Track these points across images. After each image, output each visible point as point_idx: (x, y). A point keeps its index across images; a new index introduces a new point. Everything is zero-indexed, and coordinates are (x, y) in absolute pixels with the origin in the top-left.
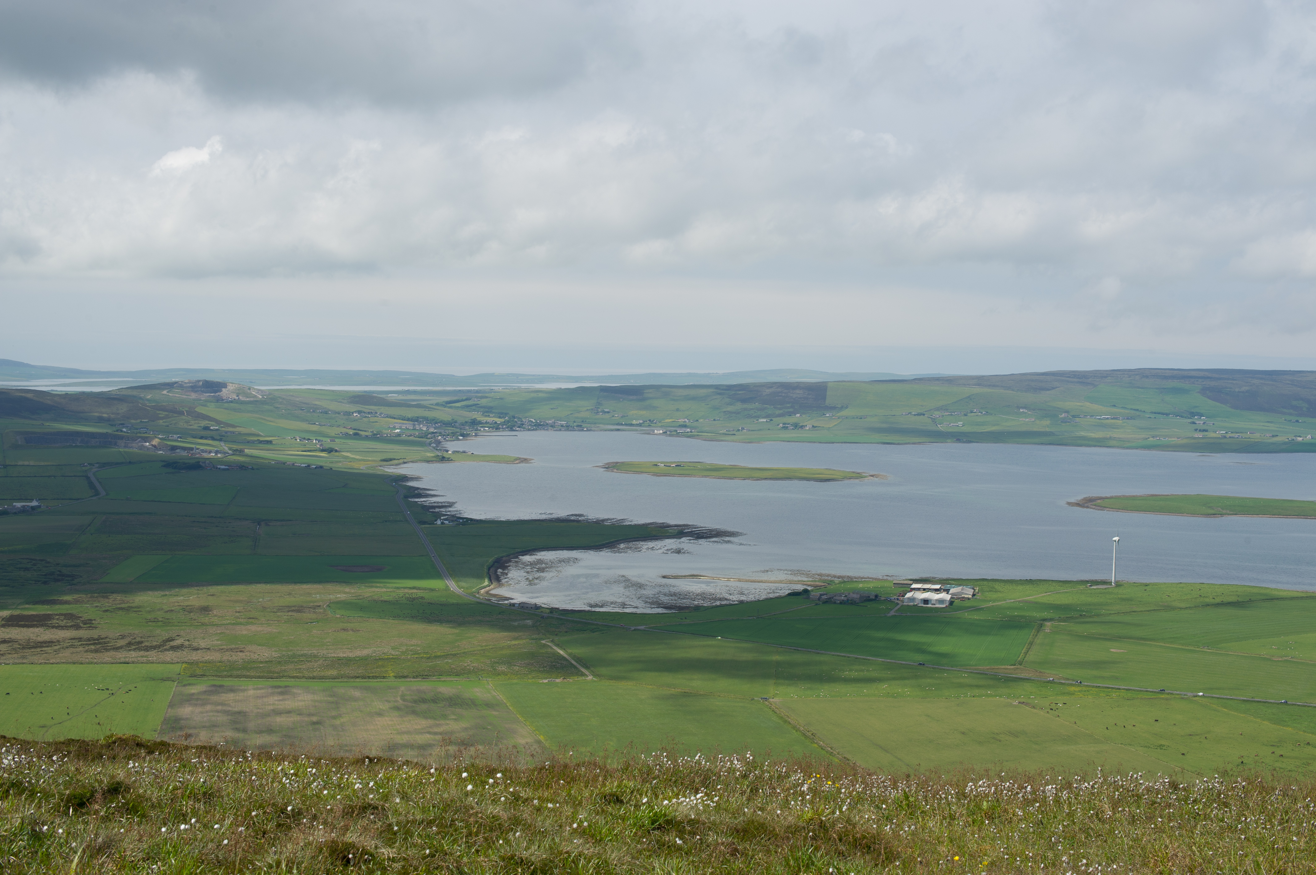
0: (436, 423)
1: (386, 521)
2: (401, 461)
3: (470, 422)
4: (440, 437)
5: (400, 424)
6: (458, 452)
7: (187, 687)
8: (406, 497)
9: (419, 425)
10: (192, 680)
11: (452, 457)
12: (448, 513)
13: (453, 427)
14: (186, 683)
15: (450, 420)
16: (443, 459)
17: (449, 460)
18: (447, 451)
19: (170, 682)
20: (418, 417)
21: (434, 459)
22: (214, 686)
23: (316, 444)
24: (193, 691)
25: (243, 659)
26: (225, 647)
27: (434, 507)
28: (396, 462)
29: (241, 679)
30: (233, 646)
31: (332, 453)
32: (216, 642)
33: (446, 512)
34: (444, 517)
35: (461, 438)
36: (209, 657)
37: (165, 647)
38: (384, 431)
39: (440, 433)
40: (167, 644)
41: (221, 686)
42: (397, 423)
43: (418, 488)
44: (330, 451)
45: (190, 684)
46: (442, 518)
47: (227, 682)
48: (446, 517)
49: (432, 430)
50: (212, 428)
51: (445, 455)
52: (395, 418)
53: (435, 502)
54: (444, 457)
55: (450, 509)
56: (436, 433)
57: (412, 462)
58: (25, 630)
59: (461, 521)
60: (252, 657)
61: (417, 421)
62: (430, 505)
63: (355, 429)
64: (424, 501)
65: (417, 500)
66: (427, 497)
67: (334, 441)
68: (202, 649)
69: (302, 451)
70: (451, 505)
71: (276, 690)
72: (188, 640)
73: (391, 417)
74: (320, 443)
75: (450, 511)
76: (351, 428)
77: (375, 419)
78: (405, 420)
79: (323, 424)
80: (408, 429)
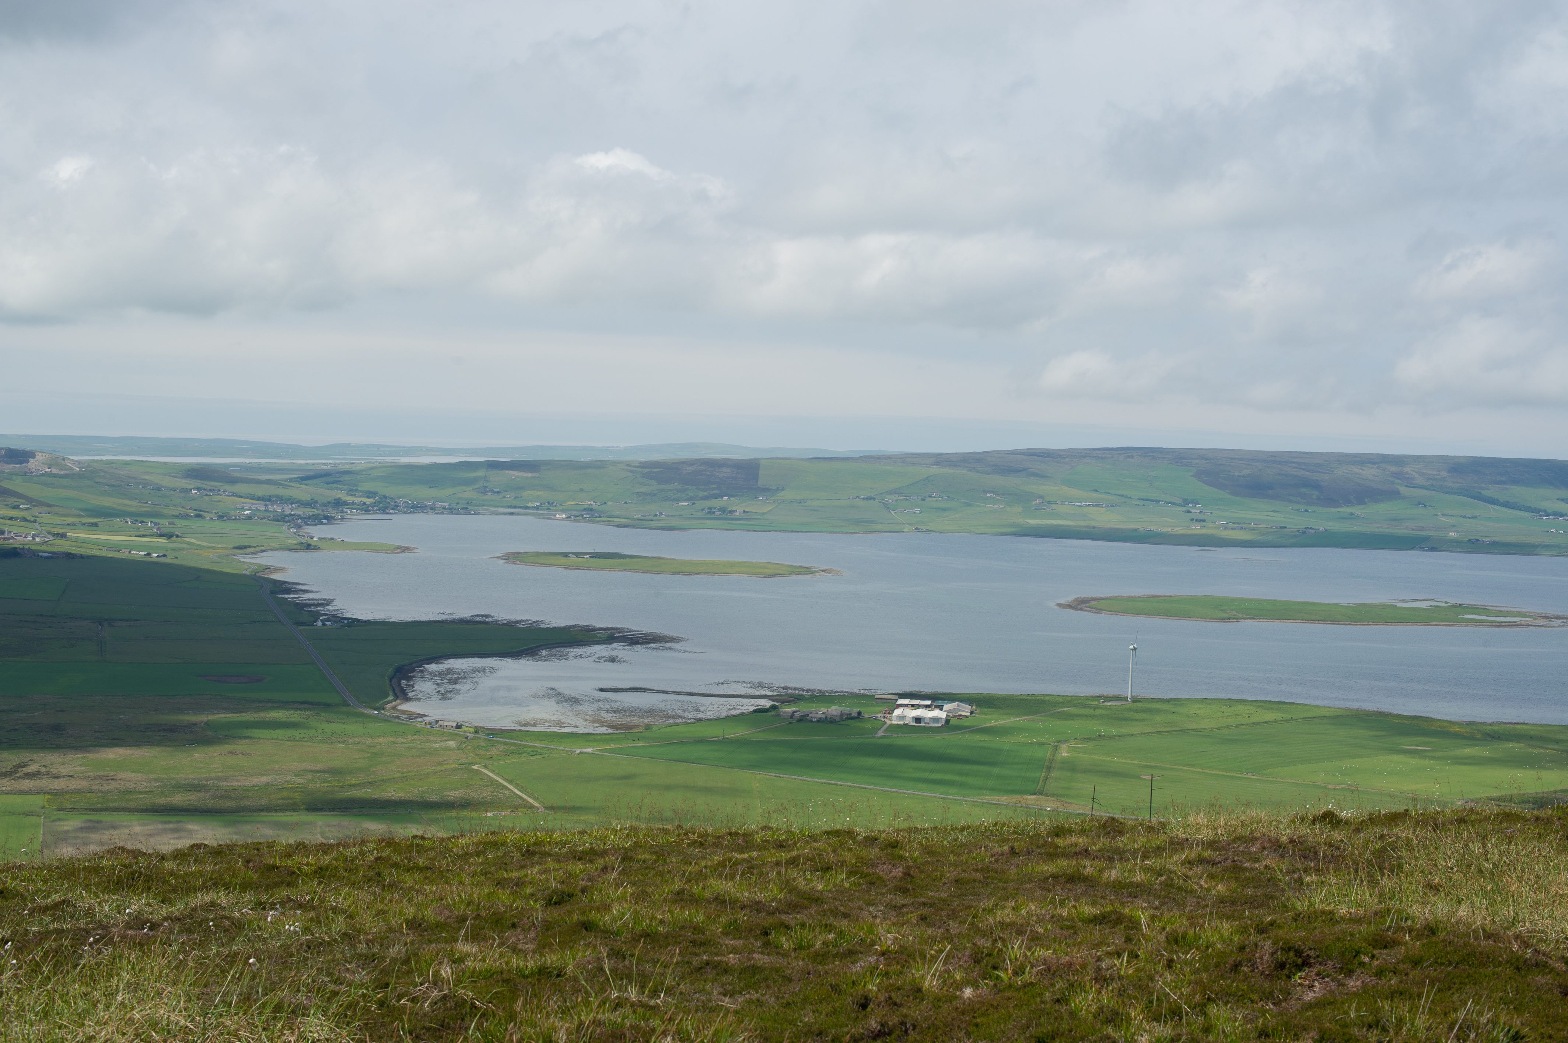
0: (292, 503)
1: (254, 622)
2: (258, 549)
3: (334, 503)
4: (300, 521)
5: (249, 503)
6: (325, 539)
7: (58, 823)
8: (273, 592)
9: (272, 505)
10: (61, 814)
11: (320, 544)
12: (327, 612)
13: (313, 508)
14: (55, 818)
15: (309, 499)
16: (308, 547)
17: (316, 548)
18: (312, 538)
19: (35, 817)
20: (270, 496)
21: (298, 547)
22: (90, 821)
23: (151, 528)
24: (66, 828)
25: (117, 789)
26: (92, 774)
27: (309, 605)
28: (252, 550)
29: (121, 813)
30: (101, 773)
31: (172, 539)
32: (79, 768)
33: (324, 611)
34: (324, 618)
35: (325, 521)
36: (74, 785)
37: (17, 775)
38: (232, 513)
39: (299, 515)
40: (20, 770)
41: (98, 822)
42: (245, 503)
43: (285, 582)
44: (169, 536)
45: (59, 820)
46: (321, 618)
47: (106, 818)
48: (326, 617)
49: (288, 512)
50: (21, 507)
51: (310, 541)
52: (242, 497)
53: (308, 600)
54: (309, 545)
55: (329, 608)
56: (294, 515)
57: (272, 550)
59: (346, 622)
60: (128, 786)
61: (269, 500)
62: (304, 602)
63: (196, 510)
64: (296, 598)
65: (286, 596)
66: (298, 594)
67: (173, 524)
68: (64, 777)
69: (136, 536)
70: (329, 602)
71: (167, 826)
72: (44, 766)
73: (237, 496)
74: (157, 527)
75: (329, 610)
76: (191, 509)
77: (218, 498)
78: (254, 499)
79: (157, 503)
80: (259, 510)
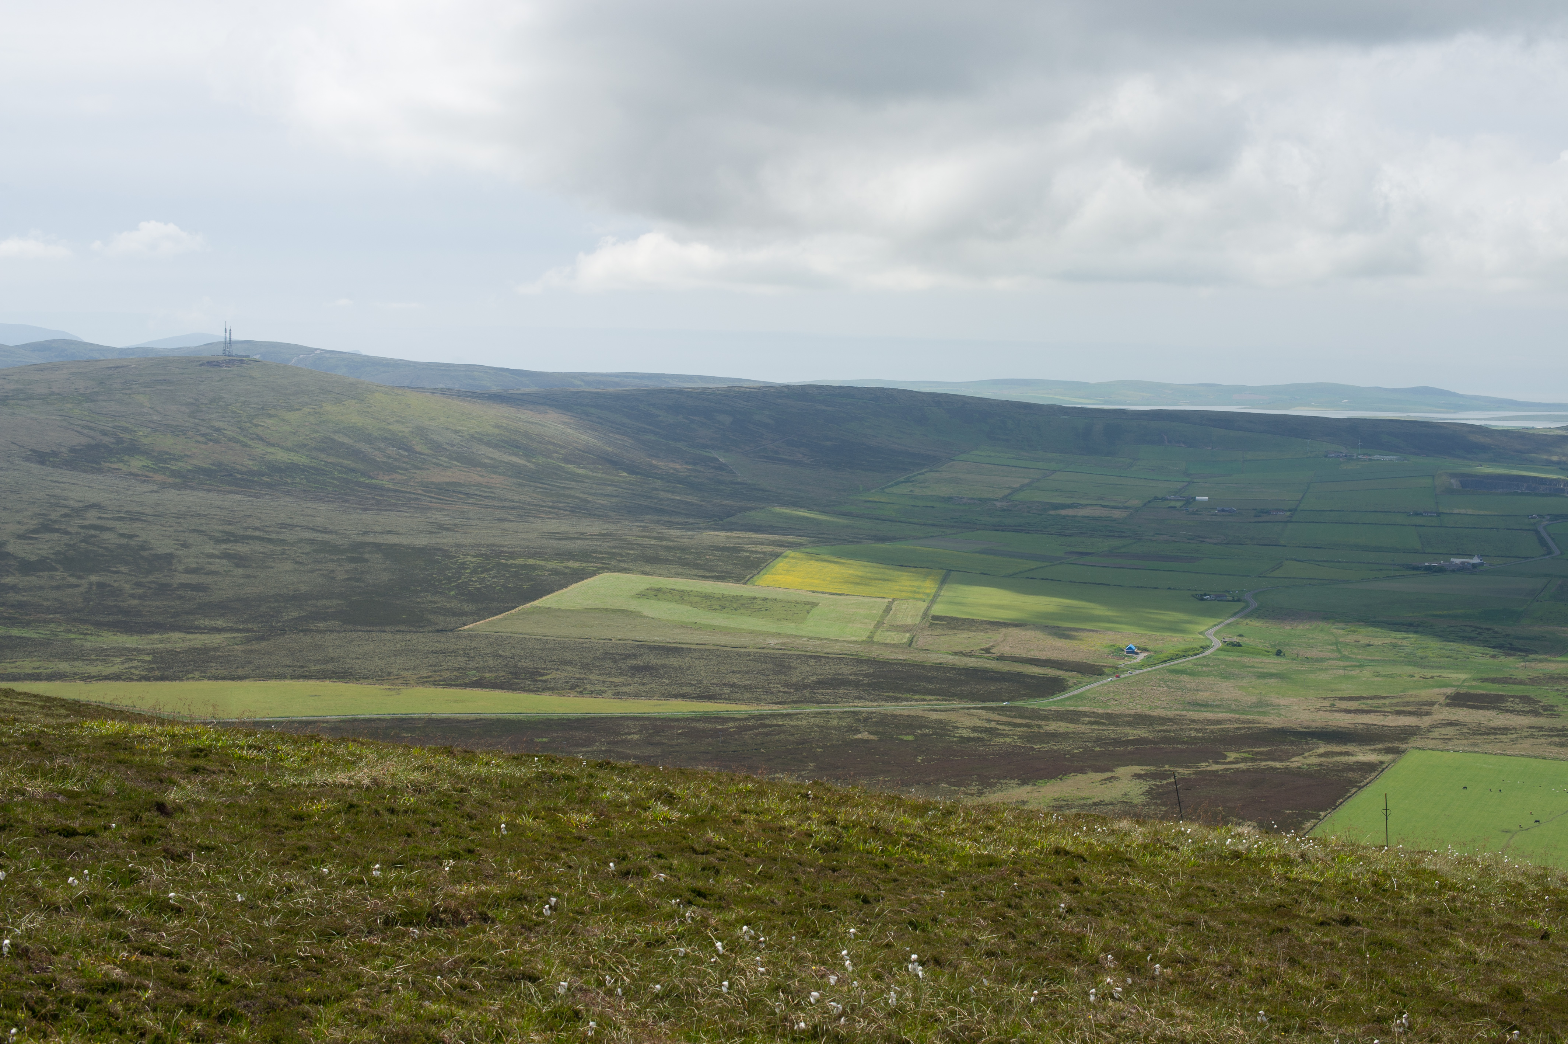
58: (1474, 711)
